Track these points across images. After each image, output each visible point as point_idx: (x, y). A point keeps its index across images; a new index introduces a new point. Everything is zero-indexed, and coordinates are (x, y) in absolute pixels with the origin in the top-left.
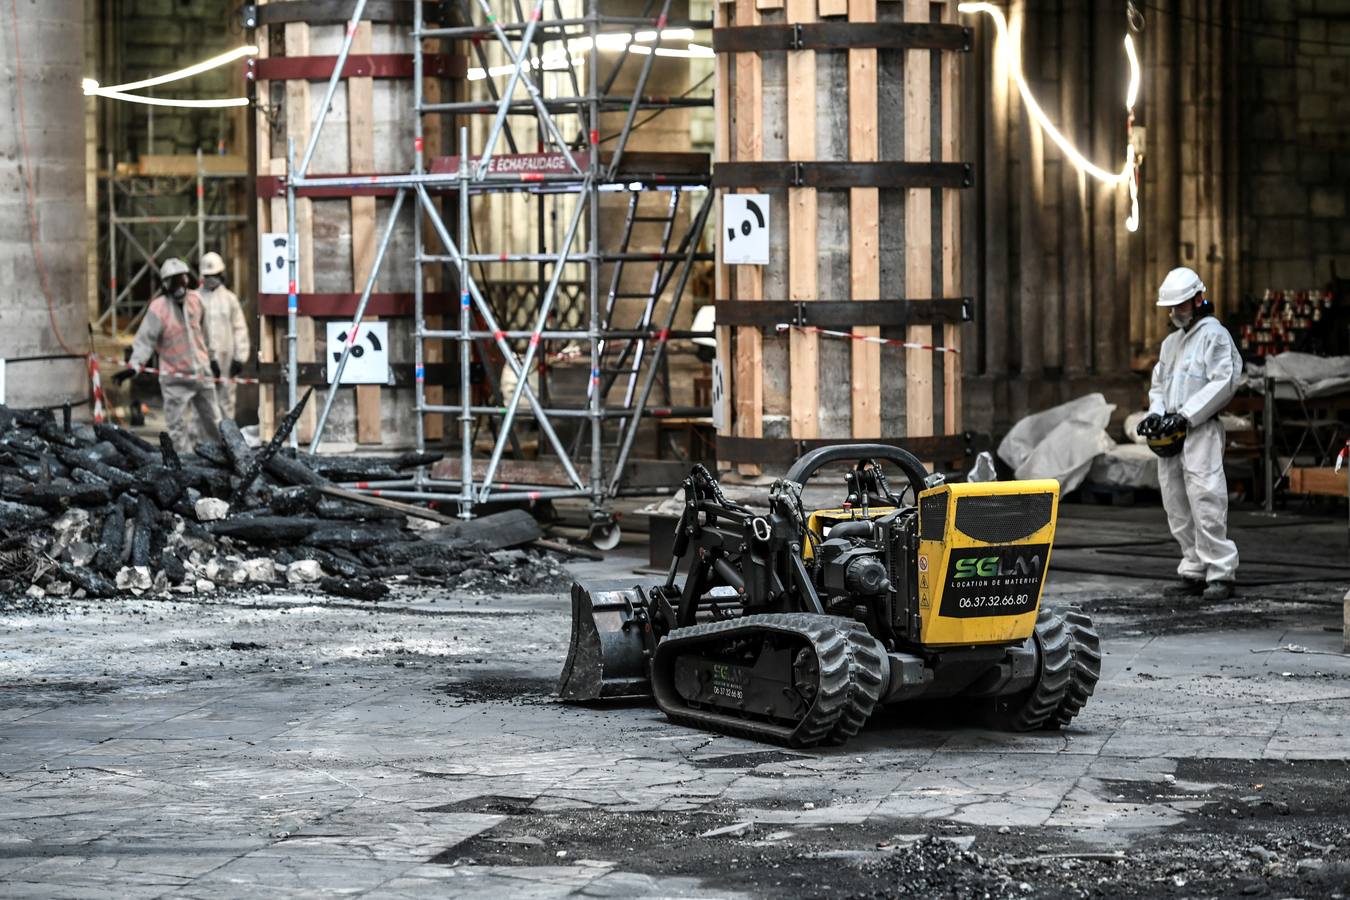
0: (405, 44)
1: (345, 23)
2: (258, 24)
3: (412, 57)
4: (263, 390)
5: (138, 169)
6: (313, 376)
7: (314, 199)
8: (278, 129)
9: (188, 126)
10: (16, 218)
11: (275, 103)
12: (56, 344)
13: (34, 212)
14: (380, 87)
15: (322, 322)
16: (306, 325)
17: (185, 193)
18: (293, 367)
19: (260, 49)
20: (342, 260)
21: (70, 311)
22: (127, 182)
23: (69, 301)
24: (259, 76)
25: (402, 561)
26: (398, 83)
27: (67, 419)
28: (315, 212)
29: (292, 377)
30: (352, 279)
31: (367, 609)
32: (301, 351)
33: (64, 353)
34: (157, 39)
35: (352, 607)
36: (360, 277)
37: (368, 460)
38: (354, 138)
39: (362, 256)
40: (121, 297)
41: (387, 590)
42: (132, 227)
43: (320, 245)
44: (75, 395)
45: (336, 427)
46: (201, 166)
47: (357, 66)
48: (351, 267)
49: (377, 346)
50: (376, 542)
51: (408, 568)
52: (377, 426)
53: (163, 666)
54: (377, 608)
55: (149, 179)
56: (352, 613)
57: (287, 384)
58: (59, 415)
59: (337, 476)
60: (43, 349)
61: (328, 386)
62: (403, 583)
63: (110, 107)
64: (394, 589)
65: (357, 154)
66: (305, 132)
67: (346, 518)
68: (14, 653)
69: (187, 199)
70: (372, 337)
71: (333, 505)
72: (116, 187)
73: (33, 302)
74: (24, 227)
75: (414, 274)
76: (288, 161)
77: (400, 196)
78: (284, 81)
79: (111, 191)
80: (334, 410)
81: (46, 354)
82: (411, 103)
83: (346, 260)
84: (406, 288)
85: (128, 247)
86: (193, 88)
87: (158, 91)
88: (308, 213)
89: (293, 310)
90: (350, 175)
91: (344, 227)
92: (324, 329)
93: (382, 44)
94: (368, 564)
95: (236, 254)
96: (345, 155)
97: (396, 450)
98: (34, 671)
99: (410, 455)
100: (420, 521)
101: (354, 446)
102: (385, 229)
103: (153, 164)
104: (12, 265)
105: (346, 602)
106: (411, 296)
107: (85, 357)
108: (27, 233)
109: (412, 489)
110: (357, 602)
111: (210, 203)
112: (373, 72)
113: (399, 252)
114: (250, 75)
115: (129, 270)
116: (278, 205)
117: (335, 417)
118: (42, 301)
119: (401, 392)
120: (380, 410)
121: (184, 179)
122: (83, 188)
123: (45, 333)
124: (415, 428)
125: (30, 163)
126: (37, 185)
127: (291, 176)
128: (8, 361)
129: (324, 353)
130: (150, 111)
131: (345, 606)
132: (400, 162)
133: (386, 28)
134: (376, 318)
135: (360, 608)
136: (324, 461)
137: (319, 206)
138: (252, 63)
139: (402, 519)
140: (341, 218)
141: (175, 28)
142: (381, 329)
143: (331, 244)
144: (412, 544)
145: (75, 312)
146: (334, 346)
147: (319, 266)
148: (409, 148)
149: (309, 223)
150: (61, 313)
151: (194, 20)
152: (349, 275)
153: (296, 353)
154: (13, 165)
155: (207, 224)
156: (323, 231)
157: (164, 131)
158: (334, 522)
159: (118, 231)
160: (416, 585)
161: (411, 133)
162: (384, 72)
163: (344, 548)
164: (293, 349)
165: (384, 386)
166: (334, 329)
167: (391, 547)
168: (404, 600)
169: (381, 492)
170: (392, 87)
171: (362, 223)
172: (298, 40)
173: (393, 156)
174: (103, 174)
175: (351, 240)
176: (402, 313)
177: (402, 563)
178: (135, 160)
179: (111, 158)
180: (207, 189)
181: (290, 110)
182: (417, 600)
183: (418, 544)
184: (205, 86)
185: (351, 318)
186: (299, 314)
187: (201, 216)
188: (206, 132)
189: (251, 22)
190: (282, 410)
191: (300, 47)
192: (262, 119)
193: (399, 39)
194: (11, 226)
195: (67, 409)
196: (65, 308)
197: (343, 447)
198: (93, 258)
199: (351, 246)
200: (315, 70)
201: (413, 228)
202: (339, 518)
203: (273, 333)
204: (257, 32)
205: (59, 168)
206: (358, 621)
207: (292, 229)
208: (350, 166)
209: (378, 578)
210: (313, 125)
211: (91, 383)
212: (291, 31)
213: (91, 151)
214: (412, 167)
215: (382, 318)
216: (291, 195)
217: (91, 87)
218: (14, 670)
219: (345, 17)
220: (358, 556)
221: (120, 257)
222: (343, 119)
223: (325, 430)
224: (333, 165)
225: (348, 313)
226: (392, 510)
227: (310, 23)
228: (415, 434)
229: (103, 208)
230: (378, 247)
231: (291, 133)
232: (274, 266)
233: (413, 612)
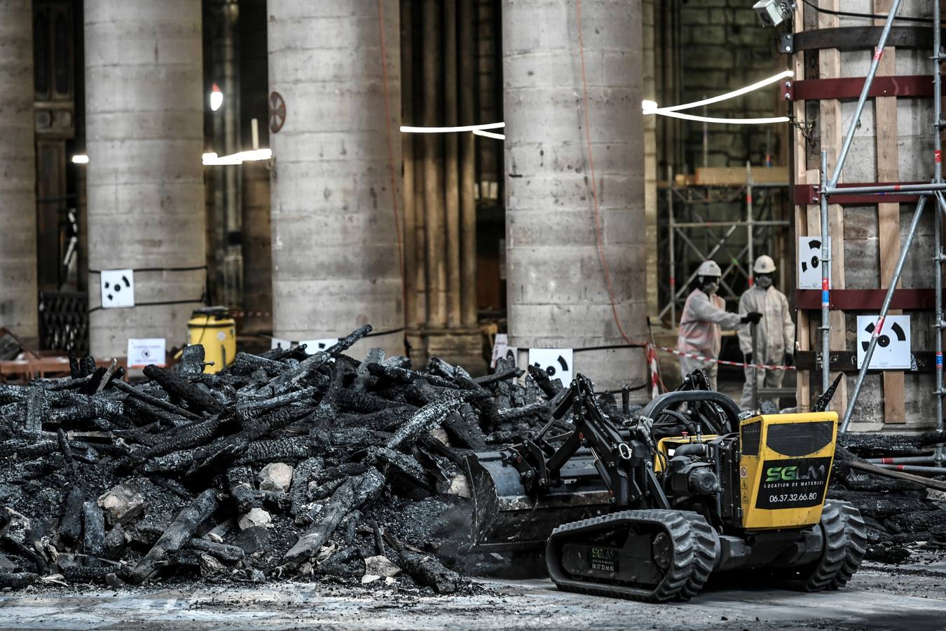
0: (926, 66)
1: (872, 49)
2: (795, 51)
3: (932, 78)
4: (799, 377)
5: (694, 180)
6: (845, 363)
7: (844, 206)
8: (813, 145)
9: (739, 142)
10: (582, 224)
11: (810, 121)
12: (619, 335)
13: (598, 218)
14: (904, 105)
15: (851, 316)
16: (838, 318)
17: (735, 201)
18: (826, 355)
19: (796, 72)
20: (871, 260)
21: (630, 305)
22: (684, 191)
23: (629, 298)
24: (796, 97)
25: (922, 528)
26: (919, 102)
27: (625, 402)
28: (845, 217)
29: (825, 364)
30: (879, 277)
31: (889, 571)
32: (834, 340)
33: (625, 343)
34: (710, 64)
35: (876, 569)
36: (886, 275)
37: (892, 438)
38: (880, 151)
39: (888, 256)
40: (679, 294)
41: (908, 554)
42: (689, 232)
43: (850, 247)
44: (635, 380)
45: (864, 409)
46: (750, 177)
47: (883, 86)
48: (878, 266)
49: (901, 337)
50: (899, 511)
51: (927, 534)
52: (901, 408)
53: (706, 620)
54: (898, 570)
55: (704, 189)
56: (876, 574)
57: (821, 370)
58: (619, 399)
59: (865, 452)
60: (606, 340)
61: (857, 372)
62: (922, 548)
63: (670, 124)
64: (914, 554)
65: (883, 165)
66: (837, 146)
67: (872, 490)
68: (575, 608)
69: (739, 206)
70: (896, 328)
71: (861, 478)
72: (675, 196)
73: (598, 298)
74: (590, 232)
75: (935, 272)
76: (821, 172)
77: (922, 202)
78: (818, 101)
79: (670, 199)
80: (862, 394)
81: (609, 344)
82: (931, 119)
83: (874, 260)
84: (927, 285)
85: (686, 248)
86: (744, 107)
87: (713, 111)
88: (840, 218)
89: (826, 304)
90: (877, 184)
91: (872, 230)
92: (854, 321)
93: (905, 67)
94: (891, 531)
95: (782, 255)
96: (872, 166)
97: (918, 429)
98: (591, 624)
99: (929, 433)
100: (939, 492)
101: (881, 425)
102: (909, 232)
103: (707, 176)
104: (579, 265)
105: (871, 564)
106: (932, 292)
107: (644, 346)
108: (592, 238)
109: (932, 464)
110: (880, 565)
111: (758, 210)
112: (897, 92)
113: (921, 252)
114: (788, 95)
115: (686, 269)
116: (812, 211)
117: (864, 400)
118: (605, 297)
119: (922, 377)
120: (905, 393)
121: (735, 187)
122: (642, 197)
123: (608, 325)
124: (935, 410)
125: (595, 175)
126: (601, 194)
127: (824, 185)
128: (575, 351)
129: (855, 343)
130: (705, 128)
131: (869, 568)
132: (921, 171)
133: (909, 52)
134: (901, 311)
135: (883, 570)
136: (855, 439)
137: (849, 211)
138: (789, 84)
139: (922, 490)
140: (868, 222)
141: (728, 54)
142: (904, 321)
143: (859, 245)
144: (931, 513)
145: (634, 306)
146: (863, 336)
147: (849, 265)
148: (929, 160)
149: (841, 226)
150: (622, 308)
151: (744, 47)
152: (876, 273)
153: (829, 341)
154: (581, 176)
155: (755, 228)
156: (853, 234)
157: (716, 147)
158: (861, 493)
159: (676, 234)
160: (934, 550)
161: (931, 146)
162: (907, 93)
163: (871, 516)
164: (826, 339)
165: (907, 372)
166: (863, 321)
167: (912, 516)
168: (922, 563)
169: (904, 467)
170: (914, 105)
171: (887, 227)
172: (830, 65)
173: (915, 167)
174: (663, 184)
175: (878, 241)
176: (924, 307)
177: (922, 530)
178: (692, 172)
179: (670, 169)
180: (755, 198)
181: (823, 127)
182: (934, 564)
183: (936, 512)
184: (754, 105)
185: (877, 312)
186: (831, 309)
187: (750, 220)
188: (755, 148)
189: (788, 49)
190: (816, 393)
191: (832, 69)
192: (799, 134)
193: (920, 63)
194: (578, 231)
195: (625, 393)
196: (626, 303)
197: (871, 426)
198: (653, 259)
199: (878, 247)
200: (846, 91)
201: (934, 231)
202: (866, 490)
203: (809, 325)
204: (794, 56)
205: (620, 179)
206: (880, 581)
207: (825, 232)
208: (877, 177)
209: (900, 543)
210: (844, 139)
211: (649, 370)
212: (823, 56)
213: (650, 166)
214: (933, 176)
215: (905, 312)
216: (824, 202)
217: (650, 107)
218: (574, 623)
219: (872, 43)
220: (882, 524)
221: (679, 257)
222: (871, 134)
223: (854, 411)
224: (862, 175)
225: (876, 307)
226: (913, 483)
227: (841, 50)
228: (935, 415)
229: (662, 213)
230: (902, 248)
231: (824, 146)
232: (809, 265)
233: (931, 574)
